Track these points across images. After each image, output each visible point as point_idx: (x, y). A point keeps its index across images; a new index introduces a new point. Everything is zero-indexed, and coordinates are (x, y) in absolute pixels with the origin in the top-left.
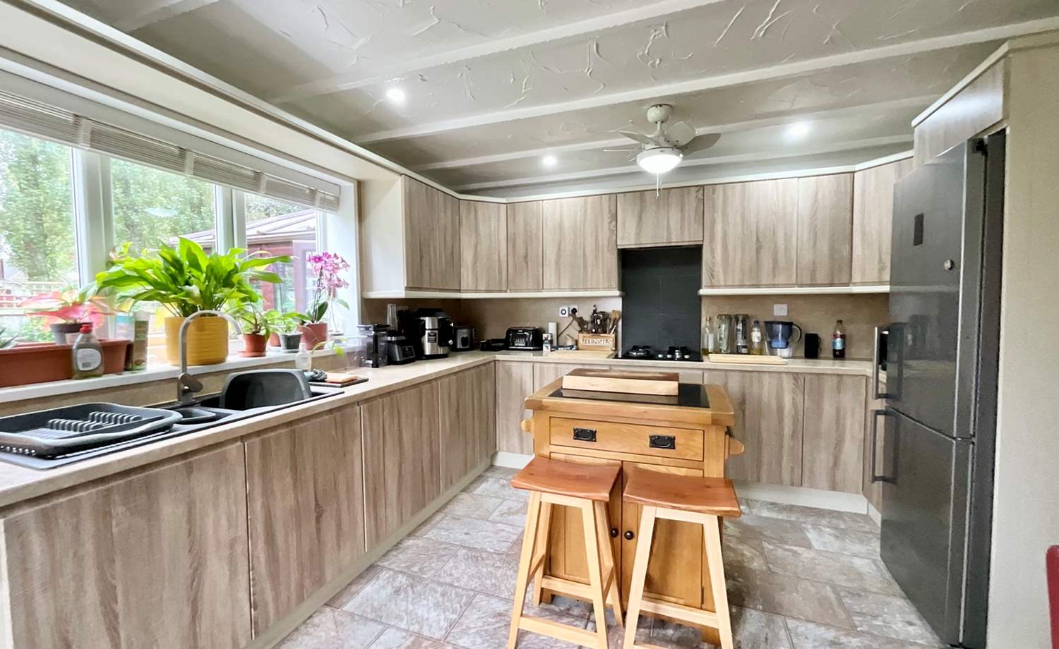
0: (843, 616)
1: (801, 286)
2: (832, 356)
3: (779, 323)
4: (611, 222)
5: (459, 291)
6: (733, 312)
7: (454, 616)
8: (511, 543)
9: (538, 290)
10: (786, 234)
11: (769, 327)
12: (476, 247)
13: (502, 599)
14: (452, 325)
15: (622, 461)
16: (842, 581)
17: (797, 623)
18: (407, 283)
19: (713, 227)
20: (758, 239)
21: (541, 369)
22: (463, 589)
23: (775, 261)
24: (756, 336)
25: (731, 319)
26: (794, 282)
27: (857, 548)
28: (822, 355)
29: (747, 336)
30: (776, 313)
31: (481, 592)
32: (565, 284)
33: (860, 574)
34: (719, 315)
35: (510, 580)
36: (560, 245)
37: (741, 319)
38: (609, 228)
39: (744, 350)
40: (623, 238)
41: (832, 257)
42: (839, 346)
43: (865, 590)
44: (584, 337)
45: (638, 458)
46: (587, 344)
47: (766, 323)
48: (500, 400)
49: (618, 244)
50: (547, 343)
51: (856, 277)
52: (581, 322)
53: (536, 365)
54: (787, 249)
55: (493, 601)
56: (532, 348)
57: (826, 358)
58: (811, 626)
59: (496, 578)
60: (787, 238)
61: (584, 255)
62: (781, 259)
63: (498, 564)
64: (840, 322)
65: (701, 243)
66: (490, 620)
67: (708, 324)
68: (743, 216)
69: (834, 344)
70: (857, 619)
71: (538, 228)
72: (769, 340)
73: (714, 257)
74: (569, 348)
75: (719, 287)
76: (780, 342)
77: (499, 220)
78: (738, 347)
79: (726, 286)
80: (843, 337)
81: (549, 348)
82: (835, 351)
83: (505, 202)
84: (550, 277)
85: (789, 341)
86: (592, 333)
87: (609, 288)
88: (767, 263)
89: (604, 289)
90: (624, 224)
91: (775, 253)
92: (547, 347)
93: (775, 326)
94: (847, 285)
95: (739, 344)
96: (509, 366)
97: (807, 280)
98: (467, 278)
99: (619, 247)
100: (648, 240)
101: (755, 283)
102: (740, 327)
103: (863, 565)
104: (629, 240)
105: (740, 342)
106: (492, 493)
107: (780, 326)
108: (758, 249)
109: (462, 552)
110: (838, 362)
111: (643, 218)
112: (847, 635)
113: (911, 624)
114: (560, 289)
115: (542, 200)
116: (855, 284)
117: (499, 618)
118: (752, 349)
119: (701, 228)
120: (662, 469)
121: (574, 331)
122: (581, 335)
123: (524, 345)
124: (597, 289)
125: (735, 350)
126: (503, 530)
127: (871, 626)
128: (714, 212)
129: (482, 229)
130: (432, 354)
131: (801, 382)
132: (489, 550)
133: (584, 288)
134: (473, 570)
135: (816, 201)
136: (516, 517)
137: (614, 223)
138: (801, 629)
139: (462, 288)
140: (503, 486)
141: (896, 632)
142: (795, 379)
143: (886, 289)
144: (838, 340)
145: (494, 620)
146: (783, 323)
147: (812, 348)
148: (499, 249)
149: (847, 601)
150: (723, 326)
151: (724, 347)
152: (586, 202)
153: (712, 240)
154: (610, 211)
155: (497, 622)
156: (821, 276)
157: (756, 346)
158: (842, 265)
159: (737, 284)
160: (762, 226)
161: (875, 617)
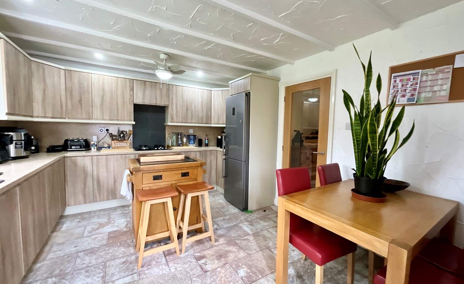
0: (223, 213)
1: (199, 123)
2: (205, 145)
3: (192, 135)
4: (131, 91)
5: (32, 117)
6: (177, 132)
7: (102, 274)
8: (107, 239)
9: (89, 119)
10: (195, 107)
11: (188, 137)
12: (44, 91)
13: (120, 258)
14: (33, 137)
15: (172, 184)
16: (218, 206)
17: (215, 219)
18: (8, 111)
19: (172, 100)
20: (187, 107)
21: (98, 159)
22: (97, 265)
23: (192, 115)
24: (185, 140)
25: (177, 134)
26: (197, 122)
27: (218, 198)
28: (203, 145)
29: (182, 141)
30: (190, 132)
31: (108, 261)
32: (106, 117)
33: (221, 203)
34: (173, 133)
35: (119, 250)
36: (103, 97)
37: (180, 134)
38: (130, 94)
39: (181, 145)
40: (136, 99)
41: (206, 115)
42: (207, 143)
43: (224, 206)
44: (115, 142)
45: (176, 182)
46: (118, 145)
47: (188, 135)
48: (69, 178)
49: (134, 101)
50: (94, 146)
51: (212, 122)
52: (111, 136)
53: (94, 157)
54: (195, 111)
55: (116, 260)
56: (84, 149)
57: (204, 146)
58: (218, 218)
59: (111, 253)
60: (195, 108)
61: (117, 104)
62: (194, 115)
63: (107, 249)
64: (207, 135)
65: (168, 106)
66: (121, 266)
67: (169, 136)
68: (182, 98)
69: (206, 142)
70: (225, 213)
71: (88, 86)
72: (189, 141)
73: (173, 111)
74: (108, 148)
75: (175, 122)
76: (192, 142)
77: (60, 77)
78: (179, 144)
79: (177, 122)
80: (208, 139)
81: (96, 148)
82: (206, 144)
83: (64, 69)
84: (97, 113)
85: (195, 141)
86: (119, 140)
87: (130, 120)
88: (190, 115)
89: (127, 120)
90: (137, 94)
91: (192, 112)
92: (94, 148)
93: (190, 136)
94: (210, 124)
95: (179, 143)
96: (75, 159)
97: (201, 122)
98: (38, 109)
99: (134, 103)
100: (147, 101)
101: (186, 122)
102: (180, 137)
103: (221, 201)
104: (139, 101)
105: (180, 142)
106: (75, 226)
107: (192, 136)
108: (187, 110)
109: (81, 254)
110: (207, 147)
111: (145, 92)
112: (225, 217)
113: (235, 209)
114: (103, 119)
115: (91, 74)
116: (212, 124)
117: (125, 263)
118: (183, 144)
119: (168, 99)
120: (185, 183)
121: (108, 140)
122: (113, 141)
123: (79, 148)
124: (124, 120)
125: (178, 145)
126: (97, 237)
127: (229, 213)
128: (173, 95)
129: (48, 81)
130: (17, 156)
131: (202, 154)
132: (96, 246)
133: (117, 120)
134: (94, 257)
135: (202, 98)
136: (99, 230)
137: (132, 92)
138: (216, 220)
139: (34, 115)
140: (79, 222)
141: (233, 212)
142: (200, 153)
143: (224, 126)
144: (207, 141)
145: (123, 265)
146: (193, 136)
147: (200, 144)
148: (60, 94)
149: (222, 210)
150: (174, 137)
151: (175, 144)
152: (117, 81)
153: (172, 105)
154: (130, 87)
155: (125, 265)
156: (204, 121)
157: (185, 143)
158: (209, 118)
159: (181, 122)
160: (188, 102)
161: (228, 211)
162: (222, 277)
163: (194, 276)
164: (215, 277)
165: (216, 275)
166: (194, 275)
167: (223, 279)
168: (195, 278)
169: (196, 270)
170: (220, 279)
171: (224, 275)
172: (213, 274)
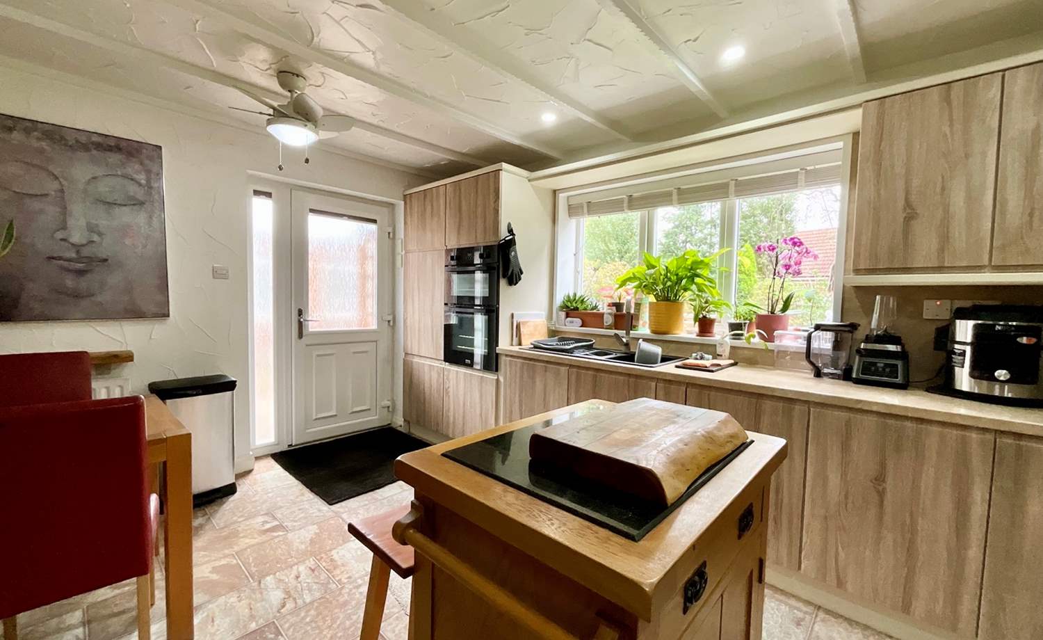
162: (330, 626)
163: (397, 615)
164: (348, 623)
165: (345, 629)
166: (397, 617)
167: (327, 623)
168: (393, 612)
169: (397, 630)
170: (336, 622)
171: (324, 633)
172: (352, 629)
